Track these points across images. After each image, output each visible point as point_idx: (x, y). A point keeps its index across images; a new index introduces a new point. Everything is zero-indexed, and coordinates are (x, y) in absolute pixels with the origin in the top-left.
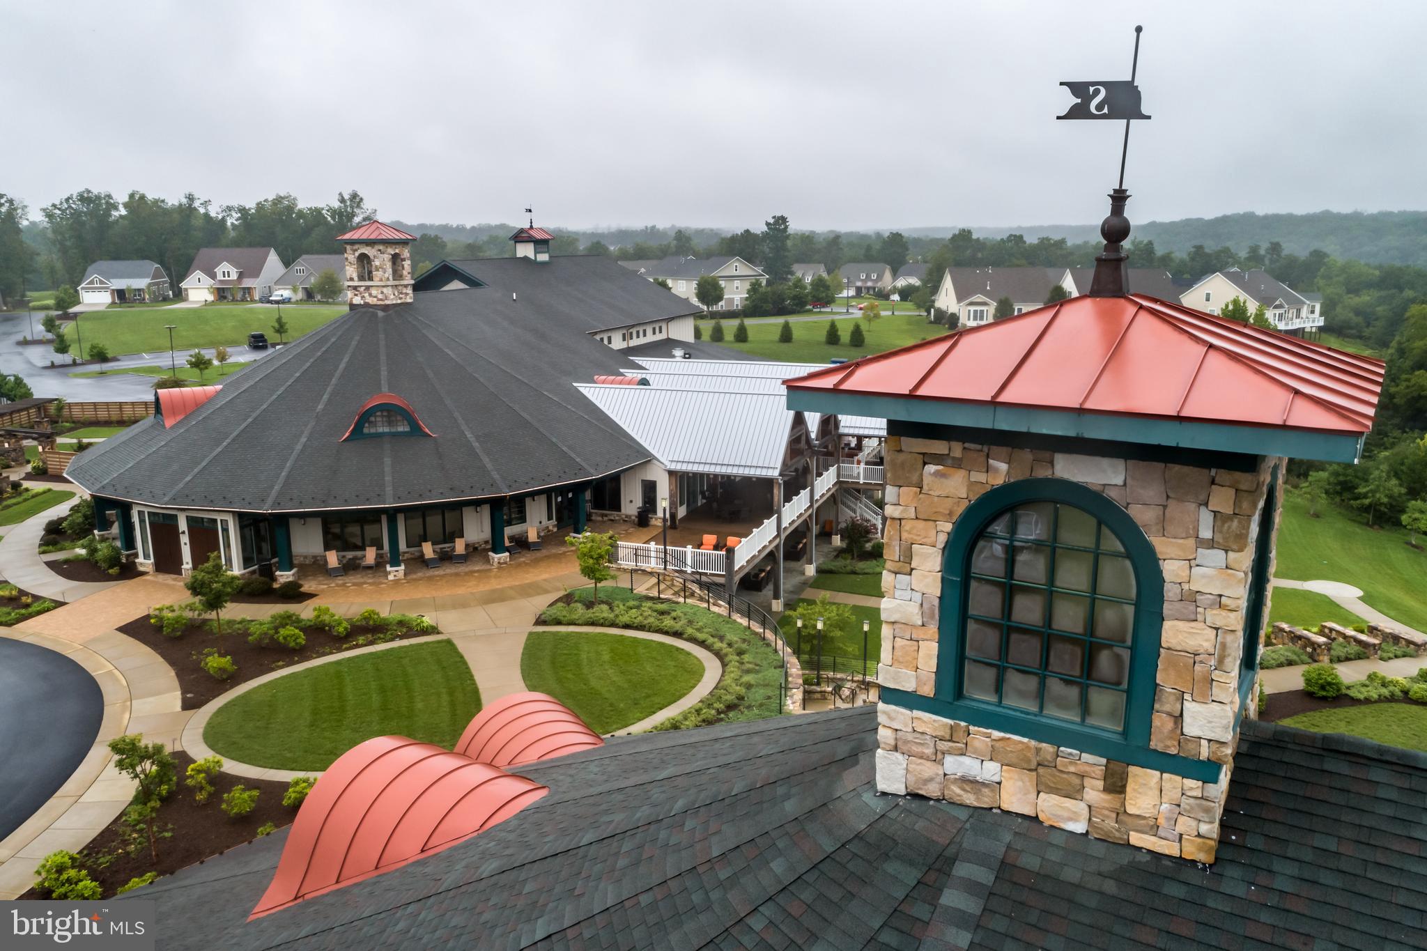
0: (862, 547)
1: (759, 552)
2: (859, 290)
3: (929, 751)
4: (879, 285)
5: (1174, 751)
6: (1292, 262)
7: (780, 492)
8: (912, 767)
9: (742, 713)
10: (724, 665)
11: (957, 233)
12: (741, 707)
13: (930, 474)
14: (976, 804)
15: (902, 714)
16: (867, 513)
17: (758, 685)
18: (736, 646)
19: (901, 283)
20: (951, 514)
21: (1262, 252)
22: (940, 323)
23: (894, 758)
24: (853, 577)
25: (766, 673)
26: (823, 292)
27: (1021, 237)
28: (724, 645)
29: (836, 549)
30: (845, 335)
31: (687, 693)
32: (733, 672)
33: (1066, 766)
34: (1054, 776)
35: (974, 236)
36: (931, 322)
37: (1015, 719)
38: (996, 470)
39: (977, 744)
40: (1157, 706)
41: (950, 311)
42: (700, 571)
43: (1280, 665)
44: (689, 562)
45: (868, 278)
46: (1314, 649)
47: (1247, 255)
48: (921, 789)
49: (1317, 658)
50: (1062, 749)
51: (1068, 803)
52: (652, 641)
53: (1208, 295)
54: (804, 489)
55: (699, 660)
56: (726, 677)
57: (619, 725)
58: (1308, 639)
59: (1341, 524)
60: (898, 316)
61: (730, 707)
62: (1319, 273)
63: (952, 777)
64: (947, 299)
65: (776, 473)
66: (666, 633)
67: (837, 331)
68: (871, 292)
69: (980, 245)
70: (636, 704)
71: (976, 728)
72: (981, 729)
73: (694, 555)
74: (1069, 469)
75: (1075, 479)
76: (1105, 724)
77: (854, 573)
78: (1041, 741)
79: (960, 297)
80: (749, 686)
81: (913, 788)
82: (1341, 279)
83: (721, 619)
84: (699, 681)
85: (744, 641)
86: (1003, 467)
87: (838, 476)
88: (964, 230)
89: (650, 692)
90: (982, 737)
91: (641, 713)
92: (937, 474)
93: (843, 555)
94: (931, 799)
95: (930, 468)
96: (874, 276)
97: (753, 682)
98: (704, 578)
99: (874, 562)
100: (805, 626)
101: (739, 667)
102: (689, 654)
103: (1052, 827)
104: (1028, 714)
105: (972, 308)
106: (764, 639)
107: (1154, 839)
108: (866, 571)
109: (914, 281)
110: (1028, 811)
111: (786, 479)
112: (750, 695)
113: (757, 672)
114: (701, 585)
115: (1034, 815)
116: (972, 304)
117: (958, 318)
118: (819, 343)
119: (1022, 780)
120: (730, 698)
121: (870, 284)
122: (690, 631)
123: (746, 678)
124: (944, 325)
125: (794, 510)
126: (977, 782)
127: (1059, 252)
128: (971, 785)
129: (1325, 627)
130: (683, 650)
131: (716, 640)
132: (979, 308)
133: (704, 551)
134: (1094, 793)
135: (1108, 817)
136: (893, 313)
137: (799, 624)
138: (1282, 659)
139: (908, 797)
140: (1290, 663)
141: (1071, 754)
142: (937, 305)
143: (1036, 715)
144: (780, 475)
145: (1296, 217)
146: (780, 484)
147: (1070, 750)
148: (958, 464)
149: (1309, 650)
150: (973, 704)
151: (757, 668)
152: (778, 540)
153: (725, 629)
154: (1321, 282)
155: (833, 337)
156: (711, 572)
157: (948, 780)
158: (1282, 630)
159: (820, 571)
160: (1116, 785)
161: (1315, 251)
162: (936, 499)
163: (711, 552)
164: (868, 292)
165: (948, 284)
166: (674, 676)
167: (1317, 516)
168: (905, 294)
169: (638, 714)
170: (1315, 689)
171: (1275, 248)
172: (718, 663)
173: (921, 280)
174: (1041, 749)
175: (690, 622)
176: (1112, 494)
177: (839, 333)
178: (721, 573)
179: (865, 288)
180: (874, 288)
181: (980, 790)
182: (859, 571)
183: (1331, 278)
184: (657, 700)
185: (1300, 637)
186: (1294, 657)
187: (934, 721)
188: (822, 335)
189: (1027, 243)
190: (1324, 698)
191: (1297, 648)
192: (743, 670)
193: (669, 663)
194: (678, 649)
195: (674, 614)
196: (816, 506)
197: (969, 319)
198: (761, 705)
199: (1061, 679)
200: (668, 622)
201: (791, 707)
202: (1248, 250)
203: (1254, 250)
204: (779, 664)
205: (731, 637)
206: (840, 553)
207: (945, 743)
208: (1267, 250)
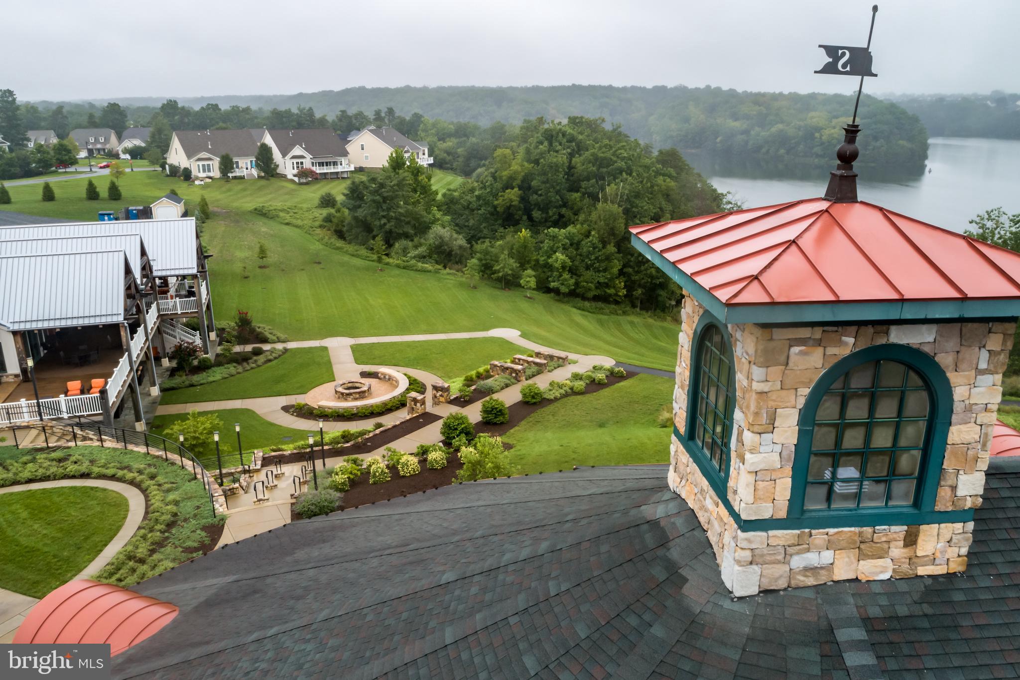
0: (190, 364)
1: (122, 386)
2: (90, 152)
3: (780, 557)
4: (108, 146)
5: (950, 509)
6: (402, 121)
7: (127, 334)
8: (765, 572)
9: (182, 527)
10: (144, 491)
11: (166, 103)
12: (179, 522)
13: (796, 354)
14: (815, 583)
15: (759, 536)
16: (187, 337)
17: (184, 499)
18: (146, 472)
19: (128, 144)
20: (811, 381)
21: (383, 115)
22: (175, 176)
23: (751, 570)
24: (192, 388)
25: (184, 487)
26: (65, 155)
27: (217, 105)
28: (136, 474)
29: (167, 369)
30: (104, 192)
31: (123, 524)
32: (156, 495)
33: (880, 538)
34: (871, 547)
35: (180, 106)
36: (168, 176)
37: (846, 516)
38: (846, 344)
39: (817, 542)
40: (942, 483)
41: (182, 167)
42: (77, 414)
43: (502, 389)
44: (64, 409)
45: (97, 141)
46: (517, 374)
47: (374, 117)
48: (772, 586)
49: (519, 379)
50: (877, 527)
51: (880, 562)
52: (62, 488)
53: (362, 145)
54: (139, 327)
55: (117, 493)
56: (153, 501)
57: (73, 572)
58: (512, 369)
59: (489, 291)
60: (136, 172)
61: (170, 525)
62: (420, 128)
63: (798, 570)
64: (177, 156)
65: (121, 319)
66: (73, 477)
67: (95, 188)
68: (102, 153)
69: (185, 112)
70: (79, 548)
71: (817, 531)
72: (821, 530)
73: (67, 402)
74: (898, 336)
75: (901, 343)
76: (902, 503)
77: (192, 385)
78: (862, 527)
79: (189, 156)
80: (176, 503)
81: (763, 588)
82: (433, 131)
83: (118, 453)
84: (128, 511)
85: (149, 465)
86: (851, 340)
87: (159, 310)
88: (171, 101)
89: (87, 534)
90: (819, 535)
91: (89, 555)
92: (801, 353)
93: (178, 373)
94: (779, 590)
95: (795, 350)
96: (102, 140)
97: (178, 499)
98: (83, 420)
99: (205, 373)
100: (186, 439)
101: (158, 490)
102: (105, 490)
103: (868, 581)
104: (850, 510)
105: (201, 163)
106: (167, 460)
107: (932, 567)
108: (202, 382)
109: (138, 142)
110: (852, 576)
111: (130, 322)
112: (181, 510)
113: (177, 489)
114: (81, 426)
115: (854, 577)
116: (199, 160)
117: (190, 172)
118: (80, 200)
119: (849, 557)
120: (167, 517)
121: (99, 146)
122: (96, 470)
123: (171, 497)
124: (179, 177)
125: (137, 344)
126: (817, 568)
127: (247, 116)
128: (811, 572)
129: (515, 358)
130: (97, 488)
131: (125, 471)
132: (206, 163)
133: (72, 398)
134: (898, 551)
135: (904, 563)
136: (132, 170)
137: (182, 439)
138: (503, 384)
139: (761, 595)
140: (507, 386)
141: (884, 530)
142: (169, 161)
143: (856, 510)
144: (125, 319)
145: (391, 89)
146: (126, 327)
147: (883, 527)
148: (819, 343)
149: (514, 375)
150: (814, 514)
151: (174, 485)
152: (132, 373)
153: (126, 460)
154: (423, 134)
155: (92, 193)
156: (88, 413)
157: (794, 573)
158: (496, 366)
159: (163, 390)
160: (911, 540)
161: (415, 114)
162: (798, 372)
163: (79, 397)
164: (99, 152)
165: (176, 144)
166: (103, 513)
167: (475, 287)
168: (136, 153)
169: (87, 557)
170: (529, 399)
171: (391, 111)
172: (136, 491)
173: (145, 142)
174: (862, 532)
175: (92, 462)
176: (927, 349)
177: (98, 190)
178: (98, 412)
179: (96, 149)
180: (104, 150)
181: (819, 573)
182: (196, 383)
183: (427, 131)
184: (96, 538)
185: (507, 368)
186: (508, 382)
187: (786, 534)
188: (83, 192)
189: (222, 109)
190: (535, 403)
191: (507, 375)
192: (163, 491)
193: (92, 503)
194: (92, 488)
195: (73, 459)
196: (150, 338)
197: (199, 172)
198: (195, 516)
199: (873, 481)
200: (71, 468)
201: (221, 510)
202: (374, 113)
203: (378, 113)
204: (191, 477)
205: (136, 465)
206: (173, 372)
207: (795, 548)
208: (386, 113)
